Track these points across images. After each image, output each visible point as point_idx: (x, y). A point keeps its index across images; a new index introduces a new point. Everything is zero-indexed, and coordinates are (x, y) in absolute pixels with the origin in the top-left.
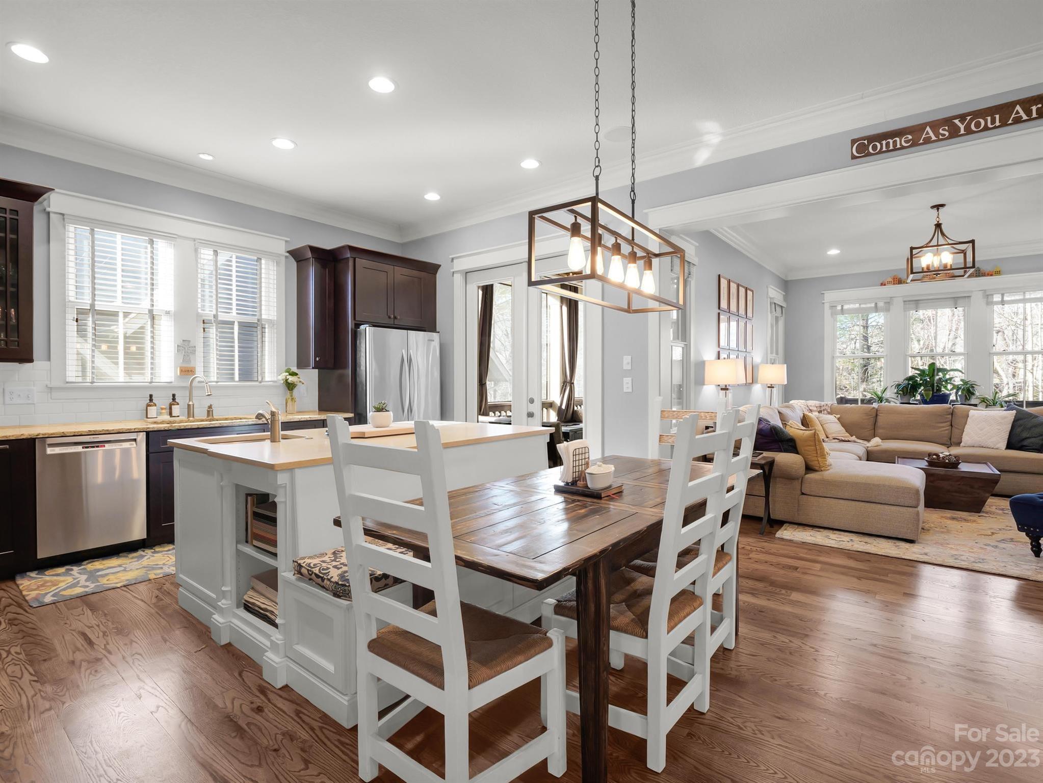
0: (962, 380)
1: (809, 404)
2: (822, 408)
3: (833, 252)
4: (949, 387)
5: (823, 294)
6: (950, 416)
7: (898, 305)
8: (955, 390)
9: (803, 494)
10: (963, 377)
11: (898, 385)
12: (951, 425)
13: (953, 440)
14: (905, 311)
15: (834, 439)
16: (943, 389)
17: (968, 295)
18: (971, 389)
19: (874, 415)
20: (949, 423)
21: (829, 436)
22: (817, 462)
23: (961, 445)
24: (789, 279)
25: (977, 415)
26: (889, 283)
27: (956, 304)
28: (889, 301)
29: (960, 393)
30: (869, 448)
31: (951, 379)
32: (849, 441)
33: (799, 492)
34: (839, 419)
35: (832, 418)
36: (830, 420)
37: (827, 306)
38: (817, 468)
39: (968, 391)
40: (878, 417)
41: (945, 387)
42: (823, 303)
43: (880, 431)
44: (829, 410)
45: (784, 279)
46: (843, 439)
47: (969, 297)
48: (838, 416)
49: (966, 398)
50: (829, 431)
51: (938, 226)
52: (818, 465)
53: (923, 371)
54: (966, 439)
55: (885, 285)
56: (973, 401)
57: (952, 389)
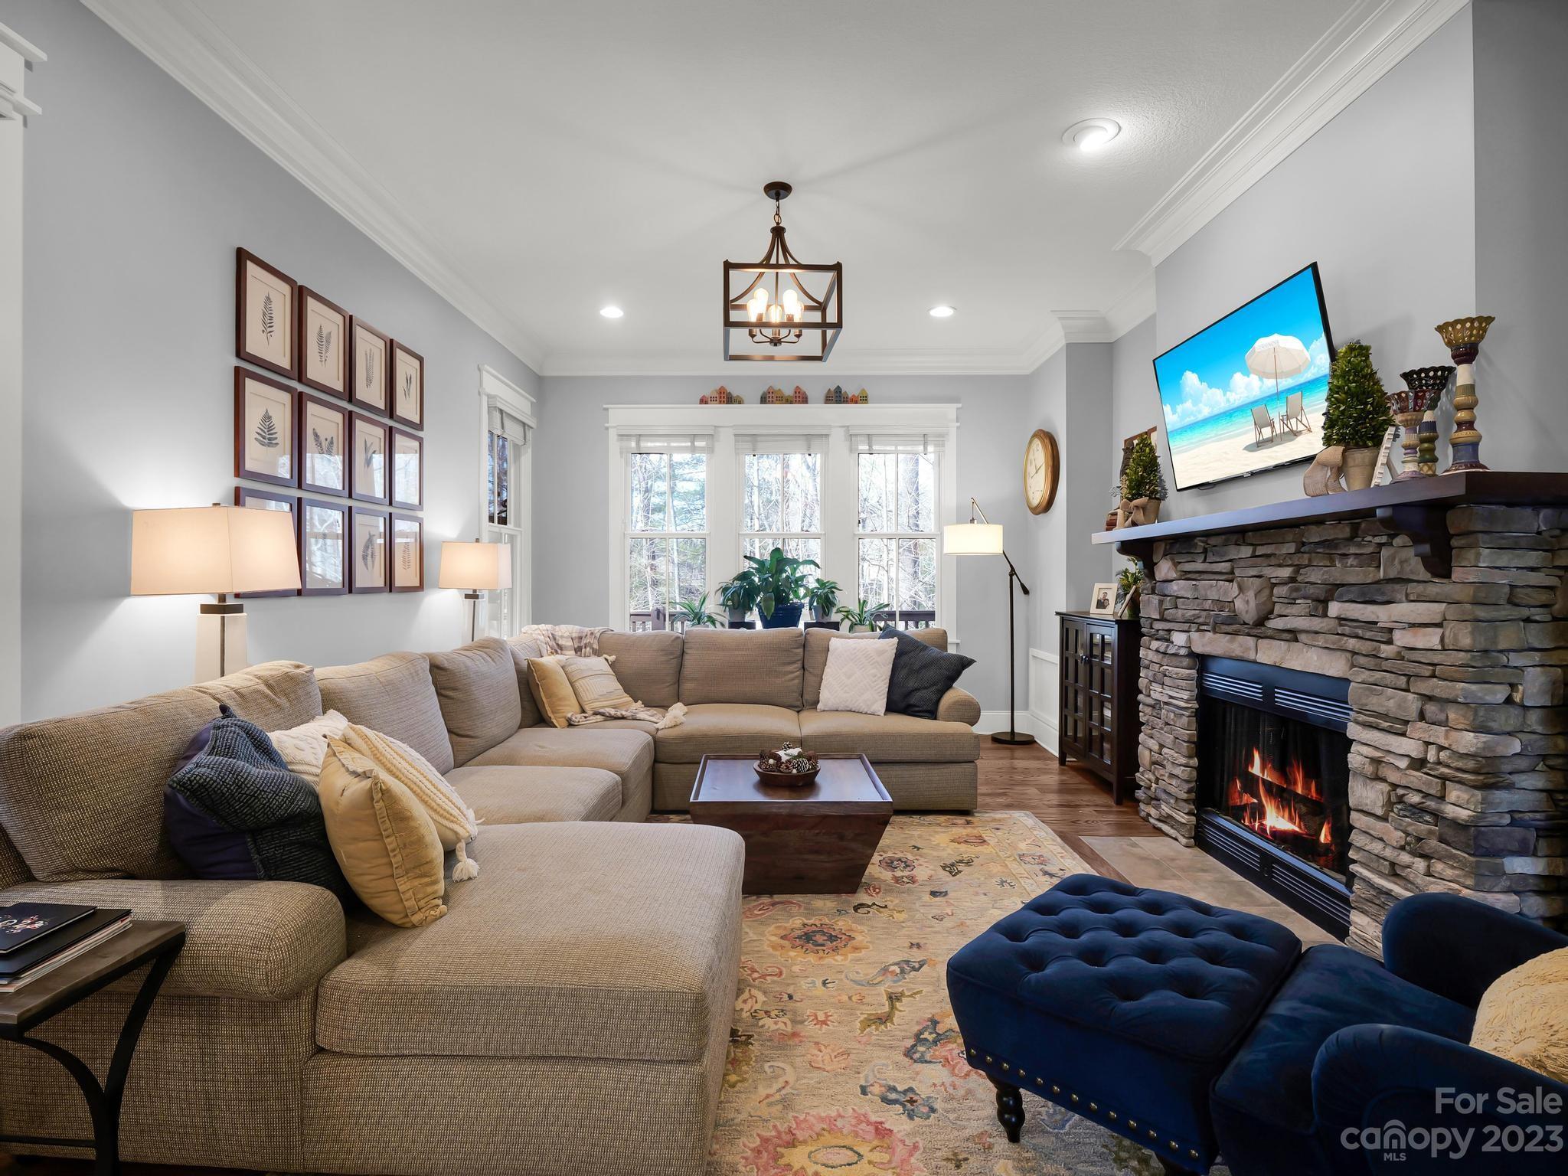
0: (818, 581)
1: (558, 634)
2: (584, 641)
3: (612, 312)
4: (802, 591)
5: (607, 409)
6: (800, 651)
7: (726, 440)
8: (808, 599)
9: (321, 1050)
10: (818, 574)
11: (725, 590)
12: (803, 667)
13: (805, 701)
14: (737, 454)
15: (595, 714)
16: (791, 597)
17: (824, 432)
18: (830, 595)
19: (679, 653)
20: (799, 665)
21: (587, 708)
22: (391, 898)
23: (820, 706)
24: (548, 372)
25: (841, 644)
26: (713, 400)
27: (809, 447)
28: (711, 432)
29: (815, 604)
30: (660, 734)
31: (802, 578)
32: (623, 718)
33: (304, 1049)
34: (612, 665)
35: (599, 663)
36: (591, 669)
37: (613, 434)
38: (395, 918)
39: (825, 600)
40: (686, 657)
41: (796, 593)
42: (607, 428)
43: (688, 686)
44: (596, 646)
45: (537, 372)
46: (612, 712)
47: (827, 436)
48: (612, 658)
49: (824, 612)
50: (585, 697)
51: (778, 232)
52: (399, 907)
53: (761, 563)
54: (828, 695)
55: (706, 403)
56: (835, 617)
57: (805, 596)
